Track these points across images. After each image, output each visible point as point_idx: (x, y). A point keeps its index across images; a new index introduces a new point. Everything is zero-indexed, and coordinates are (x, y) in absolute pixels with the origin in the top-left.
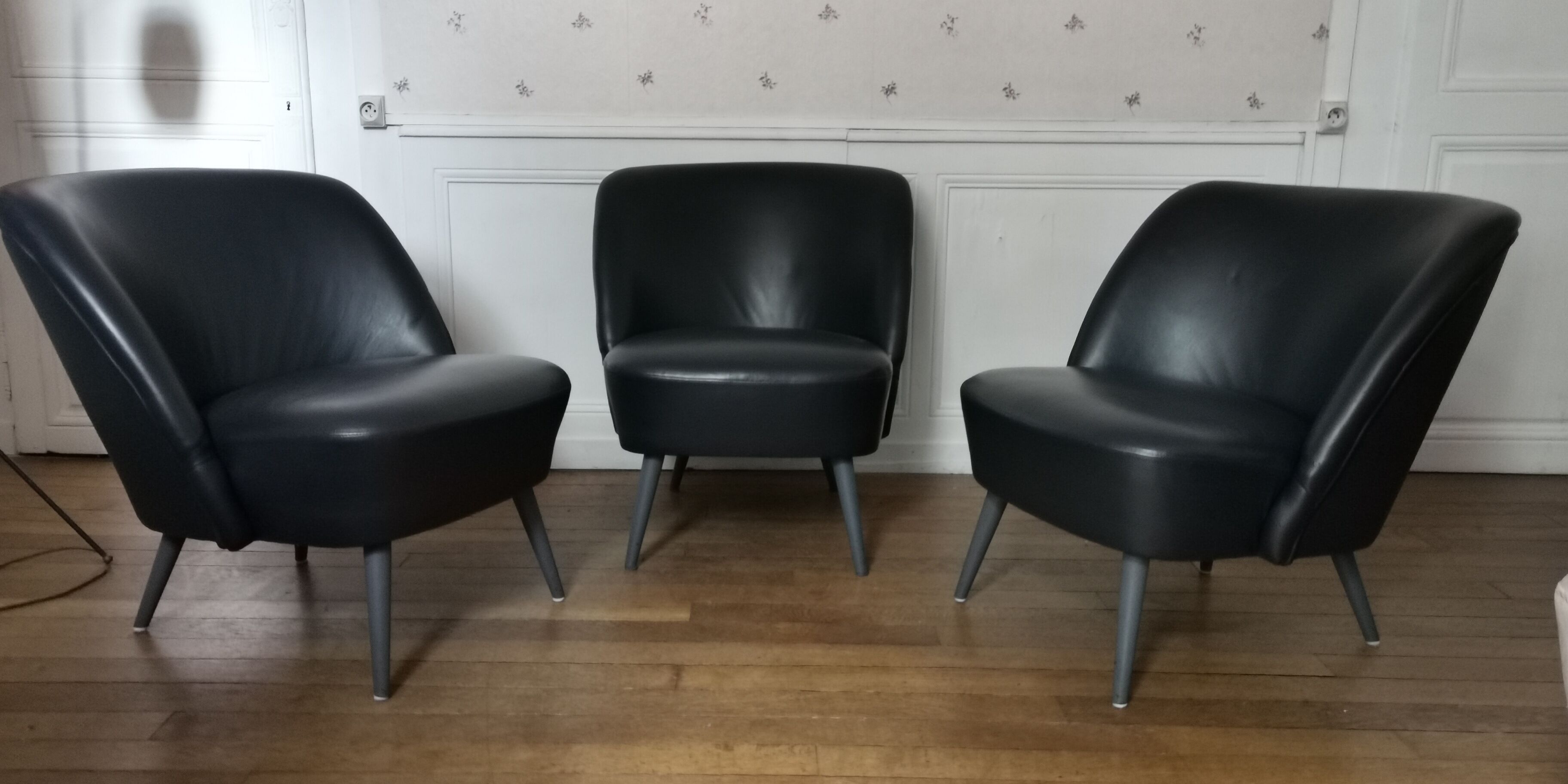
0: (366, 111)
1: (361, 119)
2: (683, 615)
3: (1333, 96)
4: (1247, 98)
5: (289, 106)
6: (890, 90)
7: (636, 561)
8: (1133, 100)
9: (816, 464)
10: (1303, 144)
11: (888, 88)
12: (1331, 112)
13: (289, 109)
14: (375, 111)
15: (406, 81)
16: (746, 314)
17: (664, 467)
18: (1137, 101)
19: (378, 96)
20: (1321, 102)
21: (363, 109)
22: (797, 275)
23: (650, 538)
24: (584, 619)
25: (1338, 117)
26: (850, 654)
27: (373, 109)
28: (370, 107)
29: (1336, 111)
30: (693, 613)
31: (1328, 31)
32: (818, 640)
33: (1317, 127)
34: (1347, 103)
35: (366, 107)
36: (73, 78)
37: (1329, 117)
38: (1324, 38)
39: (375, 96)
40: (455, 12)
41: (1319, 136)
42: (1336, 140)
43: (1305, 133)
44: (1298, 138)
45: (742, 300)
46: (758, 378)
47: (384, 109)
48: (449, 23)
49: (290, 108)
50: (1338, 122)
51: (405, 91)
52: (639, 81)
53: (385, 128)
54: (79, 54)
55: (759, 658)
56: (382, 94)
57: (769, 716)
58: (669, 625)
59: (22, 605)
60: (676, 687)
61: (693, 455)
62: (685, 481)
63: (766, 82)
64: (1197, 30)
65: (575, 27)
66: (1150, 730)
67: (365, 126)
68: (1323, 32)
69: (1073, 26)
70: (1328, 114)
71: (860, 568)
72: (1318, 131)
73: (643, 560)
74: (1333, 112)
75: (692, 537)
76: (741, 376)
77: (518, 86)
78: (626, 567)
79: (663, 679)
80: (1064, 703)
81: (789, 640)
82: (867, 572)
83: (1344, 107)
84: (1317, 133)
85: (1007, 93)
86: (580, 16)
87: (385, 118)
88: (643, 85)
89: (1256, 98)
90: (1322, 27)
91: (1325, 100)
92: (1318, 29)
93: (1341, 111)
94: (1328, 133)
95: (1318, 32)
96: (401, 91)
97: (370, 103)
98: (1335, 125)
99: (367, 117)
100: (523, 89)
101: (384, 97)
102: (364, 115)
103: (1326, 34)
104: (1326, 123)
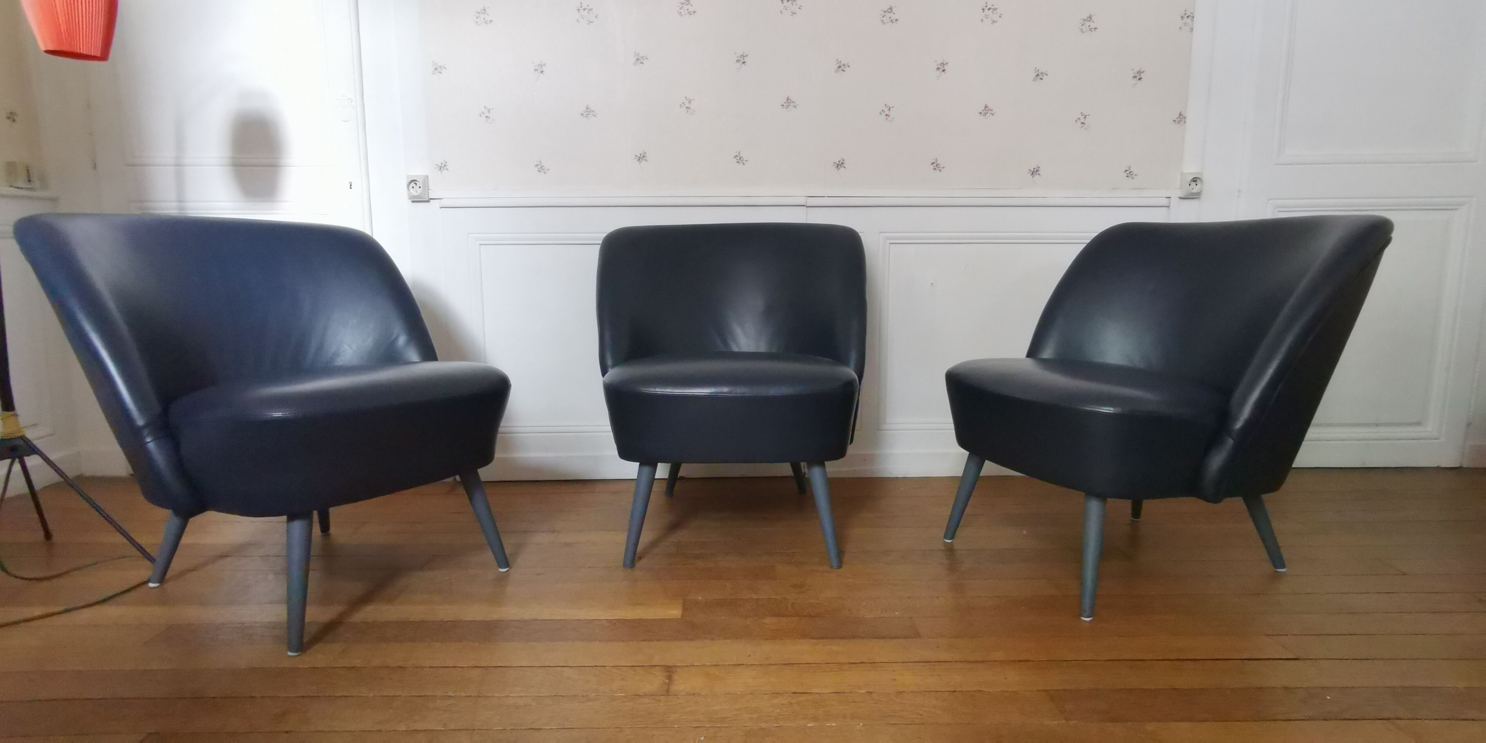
0: (413, 187)
1: (409, 194)
2: (675, 612)
3: (1191, 169)
4: (1124, 171)
5: (351, 185)
6: (840, 165)
7: (633, 559)
8: (1035, 172)
9: (785, 469)
14: (420, 187)
15: (446, 163)
16: (725, 342)
17: (658, 475)
19: (423, 175)
21: (410, 186)
22: (769, 312)
23: (646, 537)
24: (582, 618)
25: (1196, 185)
26: (839, 650)
27: (418, 186)
28: (416, 184)
29: (1195, 180)
30: (685, 609)
31: (1185, 118)
32: (805, 635)
33: (1180, 194)
34: (1203, 174)
35: (413, 184)
36: (175, 166)
38: (1182, 122)
39: (421, 176)
40: (485, 107)
41: (1182, 201)
42: (1193, 203)
43: (1170, 197)
44: (1165, 202)
45: (723, 333)
46: (740, 391)
47: (428, 186)
48: (480, 116)
49: (352, 187)
50: (1196, 189)
51: (445, 171)
53: (428, 201)
54: (180, 146)
55: (749, 656)
56: (427, 174)
57: (763, 725)
58: (662, 622)
59: (59, 613)
60: (668, 693)
61: (683, 463)
62: (678, 486)
63: (739, 159)
66: (1150, 727)
67: (412, 200)
68: (1181, 118)
70: (1187, 183)
71: (835, 562)
72: (1181, 196)
73: (640, 558)
74: (1191, 181)
75: (682, 536)
76: (725, 389)
77: (537, 165)
78: (625, 565)
79: (655, 682)
80: (1054, 696)
81: (777, 635)
82: (840, 566)
83: (1199, 177)
84: (1180, 198)
85: (934, 166)
86: (587, 108)
87: (428, 193)
88: (639, 163)
89: (1131, 170)
90: (1180, 115)
91: (1185, 172)
92: (1177, 116)
93: (1198, 180)
94: (1186, 198)
95: (1177, 118)
96: (441, 172)
97: (416, 181)
98: (1194, 191)
99: (413, 192)
100: (541, 168)
101: (427, 176)
102: (411, 191)
103: (1184, 120)
104: (1187, 189)
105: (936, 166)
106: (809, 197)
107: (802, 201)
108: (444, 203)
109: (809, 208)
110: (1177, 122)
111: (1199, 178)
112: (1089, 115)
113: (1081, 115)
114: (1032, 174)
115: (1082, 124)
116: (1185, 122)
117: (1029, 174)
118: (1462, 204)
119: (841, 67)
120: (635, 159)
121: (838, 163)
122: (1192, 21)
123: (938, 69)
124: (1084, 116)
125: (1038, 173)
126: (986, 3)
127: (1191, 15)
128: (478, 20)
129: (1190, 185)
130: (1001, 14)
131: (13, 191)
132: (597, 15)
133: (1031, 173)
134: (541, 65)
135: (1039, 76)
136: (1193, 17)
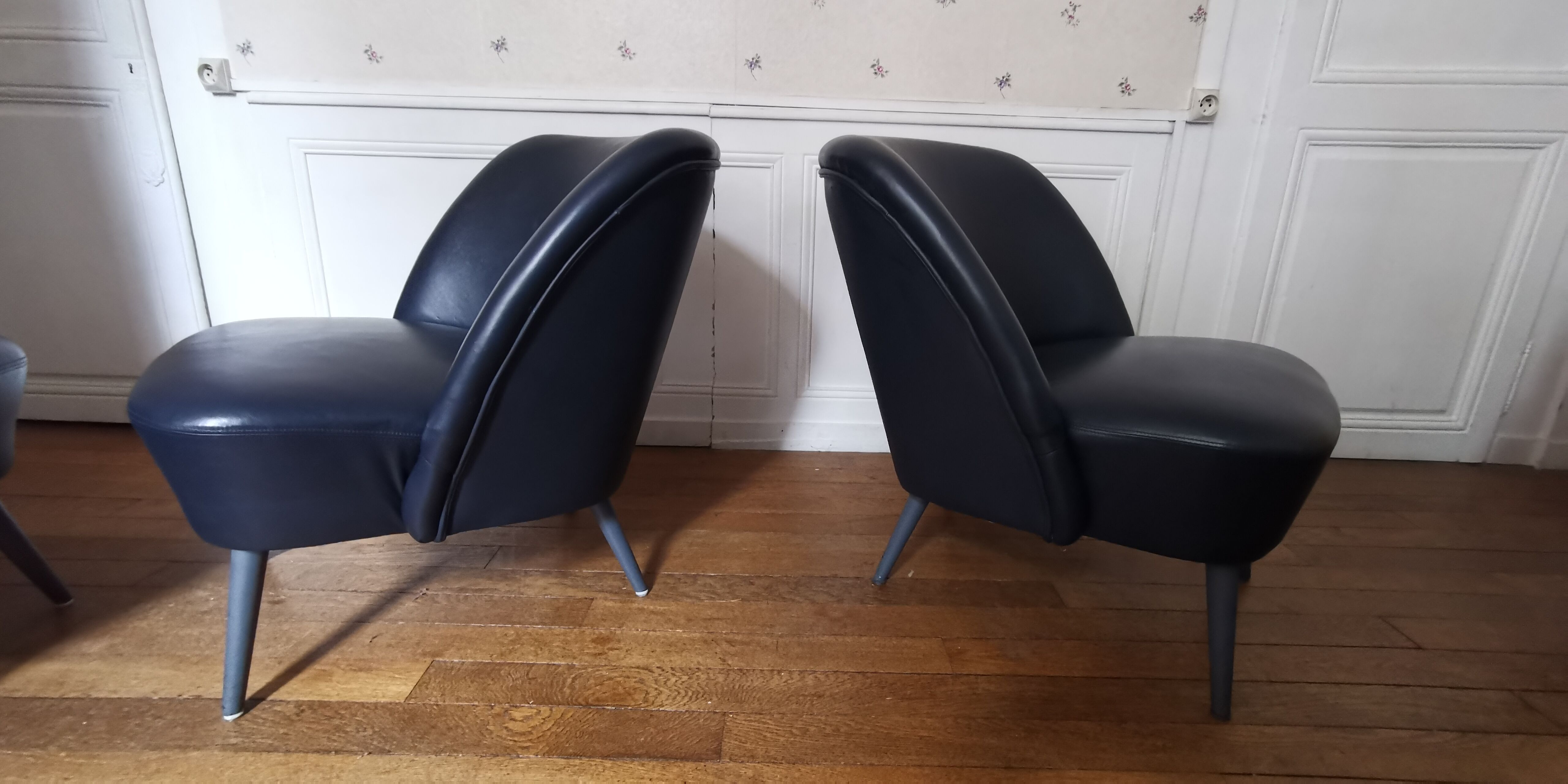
0: (208, 75)
1: (204, 85)
3: (1205, 84)
4: (1118, 84)
5: (131, 68)
6: (754, 63)
8: (1004, 82)
10: (1171, 134)
12: (1202, 100)
13: (131, 72)
14: (217, 75)
15: (249, 44)
19: (219, 59)
20: (1194, 89)
21: (204, 72)
25: (1210, 105)
27: (214, 73)
28: (211, 70)
29: (1208, 99)
31: (1205, 14)
33: (1188, 117)
34: (1217, 92)
35: (207, 70)
38: (1201, 20)
39: (214, 58)
41: (1189, 126)
42: (1204, 130)
43: (1174, 121)
44: (1166, 127)
47: (228, 74)
49: (133, 71)
50: (1208, 111)
51: (250, 55)
53: (232, 94)
56: (226, 57)
63: (625, 52)
67: (215, 92)
68: (1200, 14)
70: (1199, 102)
72: (1188, 121)
74: (1204, 100)
77: (366, 51)
83: (1216, 95)
84: (1187, 122)
85: (875, 70)
87: (230, 83)
88: (496, 52)
89: (1128, 83)
90: (1200, 9)
91: (1198, 88)
92: (1196, 11)
93: (1213, 99)
94: (1197, 123)
95: (1195, 14)
96: (245, 55)
97: (210, 66)
98: (1206, 114)
99: (209, 81)
100: (372, 54)
101: (226, 62)
102: (206, 80)
103: (1203, 17)
104: (1197, 111)
105: (878, 70)
106: (713, 104)
107: (704, 110)
108: (252, 97)
109: (714, 119)
110: (1194, 19)
112: (1079, 6)
113: (1069, 5)
114: (1001, 84)
115: (1070, 18)
116: (1205, 20)
117: (996, 84)
118: (1549, 142)
120: (491, 47)
121: (751, 60)
124: (1073, 7)
125: (1008, 83)
129: (1201, 105)
133: (999, 83)
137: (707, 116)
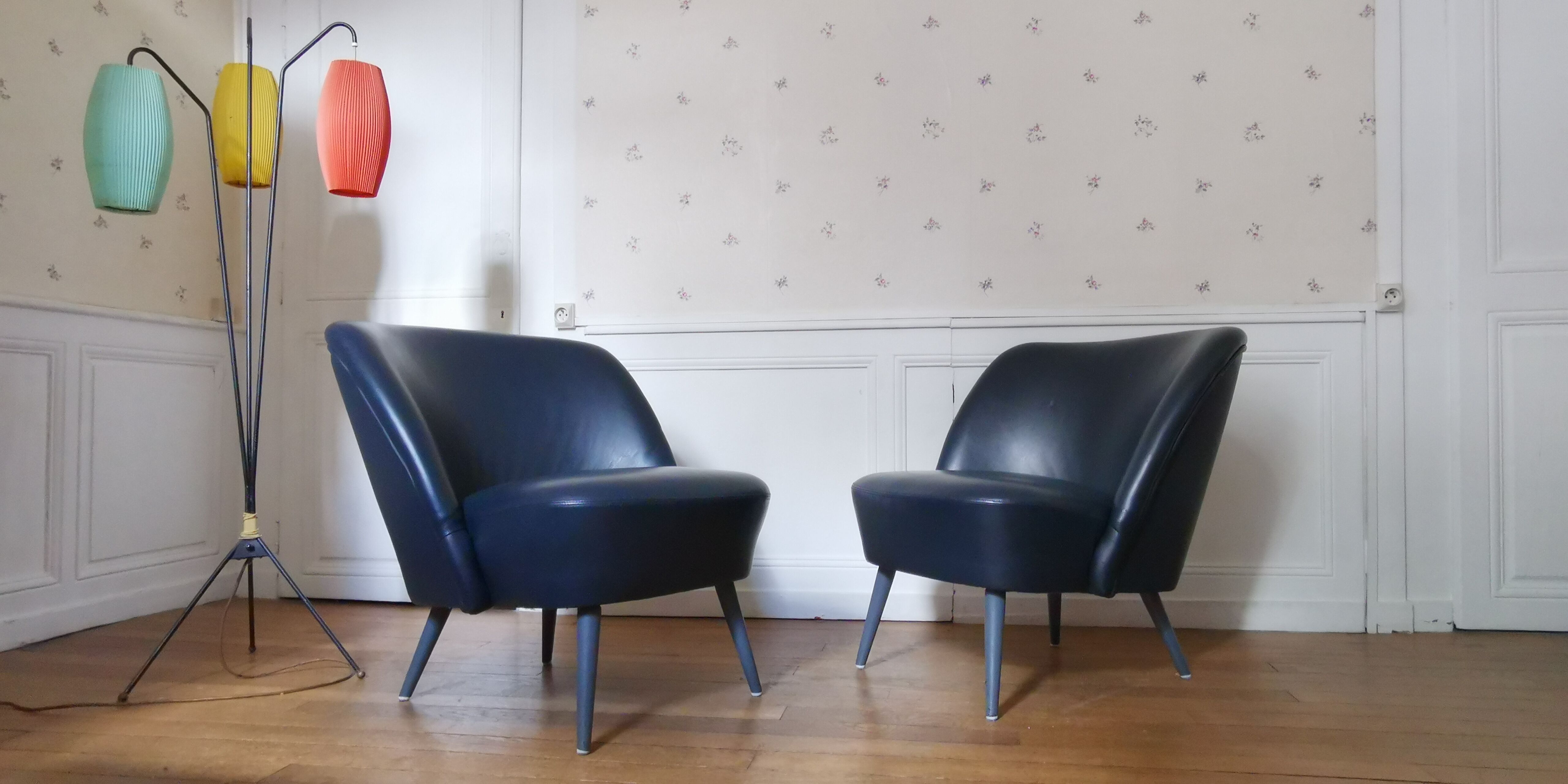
0: (560, 315)
1: (556, 322)
3: (1389, 279)
4: (1307, 284)
6: (987, 285)
8: (1203, 287)
10: (1364, 322)
11: (985, 283)
12: (1387, 292)
13: (502, 317)
14: (566, 315)
15: (592, 292)
18: (1207, 288)
20: (1378, 284)
21: (558, 314)
25: (1395, 297)
27: (565, 313)
28: (563, 312)
29: (1391, 291)
31: (1375, 225)
33: (1376, 307)
34: (1401, 285)
35: (560, 312)
37: (1386, 297)
38: (1372, 231)
39: (569, 304)
40: (631, 237)
41: (1379, 315)
42: (1394, 319)
43: (1365, 312)
44: (1359, 316)
47: (575, 314)
48: (627, 245)
49: (504, 316)
50: (1395, 302)
51: (591, 300)
52: (776, 285)
53: (573, 329)
56: (573, 302)
64: (1255, 228)
65: (725, 244)
67: (560, 327)
68: (1370, 226)
69: (1144, 228)
70: (1384, 294)
72: (1377, 310)
74: (1389, 293)
83: (1398, 288)
84: (1376, 312)
86: (730, 236)
87: (575, 321)
89: (1316, 283)
90: (1369, 222)
91: (1381, 283)
92: (1366, 223)
93: (1396, 291)
94: (1387, 312)
95: (1366, 226)
96: (588, 300)
97: (563, 309)
98: (1393, 304)
99: (560, 320)
101: (573, 307)
102: (558, 319)
103: (1374, 227)
104: (1384, 302)
105: (1092, 283)
107: (946, 322)
109: (953, 330)
110: (1366, 230)
111: (1394, 289)
114: (1203, 290)
116: (1376, 230)
117: (1199, 290)
119: (986, 187)
122: (1374, 124)
123: (1090, 184)
126: (1140, 116)
127: (1372, 118)
128: (628, 156)
130: (1157, 127)
131: (213, 324)
132: (741, 147)
133: (1201, 289)
134: (686, 196)
135: (1202, 187)
136: (1375, 120)
137: (948, 327)
